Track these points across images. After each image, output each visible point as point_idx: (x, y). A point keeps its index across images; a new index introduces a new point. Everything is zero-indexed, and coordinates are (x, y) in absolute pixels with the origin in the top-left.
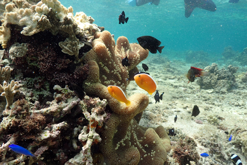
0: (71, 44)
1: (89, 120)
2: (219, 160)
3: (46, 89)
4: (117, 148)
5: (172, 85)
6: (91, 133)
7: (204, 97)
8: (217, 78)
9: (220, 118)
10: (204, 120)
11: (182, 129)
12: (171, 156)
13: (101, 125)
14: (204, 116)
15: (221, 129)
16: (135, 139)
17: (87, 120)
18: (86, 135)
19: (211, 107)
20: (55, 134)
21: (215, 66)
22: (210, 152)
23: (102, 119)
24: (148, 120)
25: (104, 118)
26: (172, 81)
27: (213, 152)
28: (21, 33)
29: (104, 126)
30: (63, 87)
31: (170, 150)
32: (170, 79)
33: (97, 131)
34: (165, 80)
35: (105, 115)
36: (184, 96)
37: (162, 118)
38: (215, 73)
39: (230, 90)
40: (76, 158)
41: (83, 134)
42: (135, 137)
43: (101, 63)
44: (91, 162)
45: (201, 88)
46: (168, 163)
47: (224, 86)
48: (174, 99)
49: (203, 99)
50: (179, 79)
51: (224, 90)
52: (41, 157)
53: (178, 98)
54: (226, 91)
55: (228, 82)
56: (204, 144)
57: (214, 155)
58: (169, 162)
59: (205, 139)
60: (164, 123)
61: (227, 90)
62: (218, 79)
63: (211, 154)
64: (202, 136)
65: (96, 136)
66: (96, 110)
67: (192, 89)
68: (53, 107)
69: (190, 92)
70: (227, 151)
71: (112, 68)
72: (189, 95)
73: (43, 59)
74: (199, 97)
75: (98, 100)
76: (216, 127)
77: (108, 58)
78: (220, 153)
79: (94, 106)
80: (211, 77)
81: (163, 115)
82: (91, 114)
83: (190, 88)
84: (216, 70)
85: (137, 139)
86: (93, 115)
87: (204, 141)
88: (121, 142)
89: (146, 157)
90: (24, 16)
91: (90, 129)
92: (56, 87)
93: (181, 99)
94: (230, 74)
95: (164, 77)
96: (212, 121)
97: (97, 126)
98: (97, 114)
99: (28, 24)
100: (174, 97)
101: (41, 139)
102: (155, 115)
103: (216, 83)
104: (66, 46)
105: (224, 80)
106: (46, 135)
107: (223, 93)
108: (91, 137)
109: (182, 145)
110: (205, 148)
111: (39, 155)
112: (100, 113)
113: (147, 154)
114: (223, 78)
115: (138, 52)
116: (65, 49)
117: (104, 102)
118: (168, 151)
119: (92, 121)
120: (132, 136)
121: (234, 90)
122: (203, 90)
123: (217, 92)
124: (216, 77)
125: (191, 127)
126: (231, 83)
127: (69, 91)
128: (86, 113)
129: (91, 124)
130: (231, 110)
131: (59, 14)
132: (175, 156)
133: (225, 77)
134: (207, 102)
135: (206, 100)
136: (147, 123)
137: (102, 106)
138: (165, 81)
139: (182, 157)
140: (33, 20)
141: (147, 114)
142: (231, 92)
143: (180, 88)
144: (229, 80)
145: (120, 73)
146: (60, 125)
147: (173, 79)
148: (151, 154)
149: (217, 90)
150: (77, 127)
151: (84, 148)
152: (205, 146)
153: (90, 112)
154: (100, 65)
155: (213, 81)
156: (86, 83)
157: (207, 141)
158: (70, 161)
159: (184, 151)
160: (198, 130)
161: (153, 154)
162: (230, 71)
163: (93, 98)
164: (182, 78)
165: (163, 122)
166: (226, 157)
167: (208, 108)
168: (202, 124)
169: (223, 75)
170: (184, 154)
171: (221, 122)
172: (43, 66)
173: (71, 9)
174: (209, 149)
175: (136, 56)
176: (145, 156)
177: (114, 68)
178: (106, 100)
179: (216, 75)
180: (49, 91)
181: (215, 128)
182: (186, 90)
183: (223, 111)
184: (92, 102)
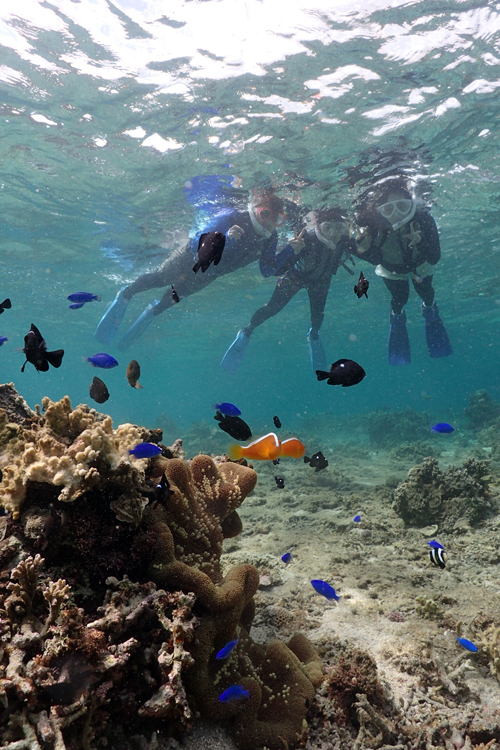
0: (131, 505)
1: (172, 630)
2: (441, 698)
3: (84, 585)
4: (216, 682)
5: (332, 525)
6: (177, 652)
7: (412, 551)
8: (440, 494)
9: (447, 601)
10: (409, 610)
11: (355, 640)
12: (326, 696)
13: (189, 637)
14: (410, 600)
15: (447, 626)
16: (248, 668)
17: (168, 631)
18: (170, 657)
19: (429, 576)
20: (123, 659)
21: (432, 465)
22: (420, 684)
23: (191, 627)
24: (274, 628)
25: (194, 624)
26: (330, 514)
27: (426, 683)
28: (59, 498)
29: (194, 640)
30: (120, 578)
31: (321, 682)
32: (325, 507)
33: (185, 648)
34: (314, 511)
35: (194, 619)
36: (361, 552)
37: (308, 618)
38: (434, 482)
39: (479, 521)
40: (155, 700)
41: (165, 655)
42: (249, 662)
43: (173, 523)
44: (184, 697)
45: (408, 525)
46: (318, 708)
47: (461, 515)
48: (336, 565)
49: (411, 555)
50: (349, 507)
51: (463, 524)
52: (106, 699)
53: (346, 562)
54: (467, 527)
55: (470, 502)
56: (406, 667)
57: (430, 689)
58: (322, 705)
59: (407, 656)
60: (313, 631)
61: (471, 524)
62: (444, 497)
63: (423, 689)
64: (400, 650)
65: (186, 656)
66: (179, 613)
67: (384, 529)
68: (113, 615)
69: (379, 540)
70: (454, 673)
71: (191, 527)
72: (377, 547)
73: (84, 534)
74: (400, 553)
75: (181, 595)
76: (434, 624)
77: (186, 510)
78: (439, 681)
79: (175, 607)
80: (427, 493)
81: (310, 611)
82: (172, 621)
83: (379, 528)
84: (435, 475)
85: (252, 667)
86: (177, 622)
87: (405, 659)
88: (222, 670)
89: (274, 700)
90: (60, 469)
91: (175, 645)
92: (111, 579)
93: (356, 562)
94: (471, 479)
95: (308, 505)
96: (426, 610)
97: (185, 639)
98: (183, 620)
99: (67, 483)
100: (338, 561)
101: (105, 668)
102: (291, 613)
103: (441, 509)
104: (123, 508)
105: (458, 499)
106: (111, 661)
107: (462, 532)
108: (178, 659)
109: (346, 668)
110: (411, 677)
111: (104, 696)
112: (186, 618)
113: (275, 693)
114: (457, 493)
115: (236, 481)
116: (123, 515)
117: (190, 597)
118: (317, 685)
119: (177, 632)
120: (241, 662)
121: (487, 522)
122: (411, 530)
123: (448, 532)
124: (438, 493)
125: (376, 633)
126: (476, 502)
127: (131, 584)
128: (164, 621)
129: (174, 637)
130: (479, 576)
131: (108, 456)
132: (334, 695)
133: (461, 491)
134: (420, 562)
135: (418, 558)
136: (273, 635)
137: (188, 605)
138: (314, 515)
139: (347, 692)
140: (75, 474)
141: (271, 613)
142: (482, 526)
143: (354, 530)
144: (471, 496)
145: (206, 535)
146: (128, 643)
147: (335, 506)
148: (282, 694)
149: (446, 527)
150: (149, 646)
151: (171, 676)
152: (410, 672)
153: (170, 618)
154: (171, 528)
155: (432, 505)
156: (155, 566)
157: (413, 659)
158: (147, 704)
159: (350, 680)
160: (391, 638)
161: (286, 694)
162: (470, 472)
163: (172, 592)
164: (356, 502)
165: (311, 628)
166: (453, 688)
167: (421, 579)
168: (403, 621)
169: (454, 486)
170: (349, 686)
171: (449, 611)
172: (83, 546)
173: (110, 421)
174: (418, 678)
175: (234, 491)
176: (271, 698)
177: (196, 526)
178: (193, 594)
179: (437, 486)
180: (90, 587)
181: (431, 628)
182: (369, 535)
183: (460, 580)
184: (172, 600)
